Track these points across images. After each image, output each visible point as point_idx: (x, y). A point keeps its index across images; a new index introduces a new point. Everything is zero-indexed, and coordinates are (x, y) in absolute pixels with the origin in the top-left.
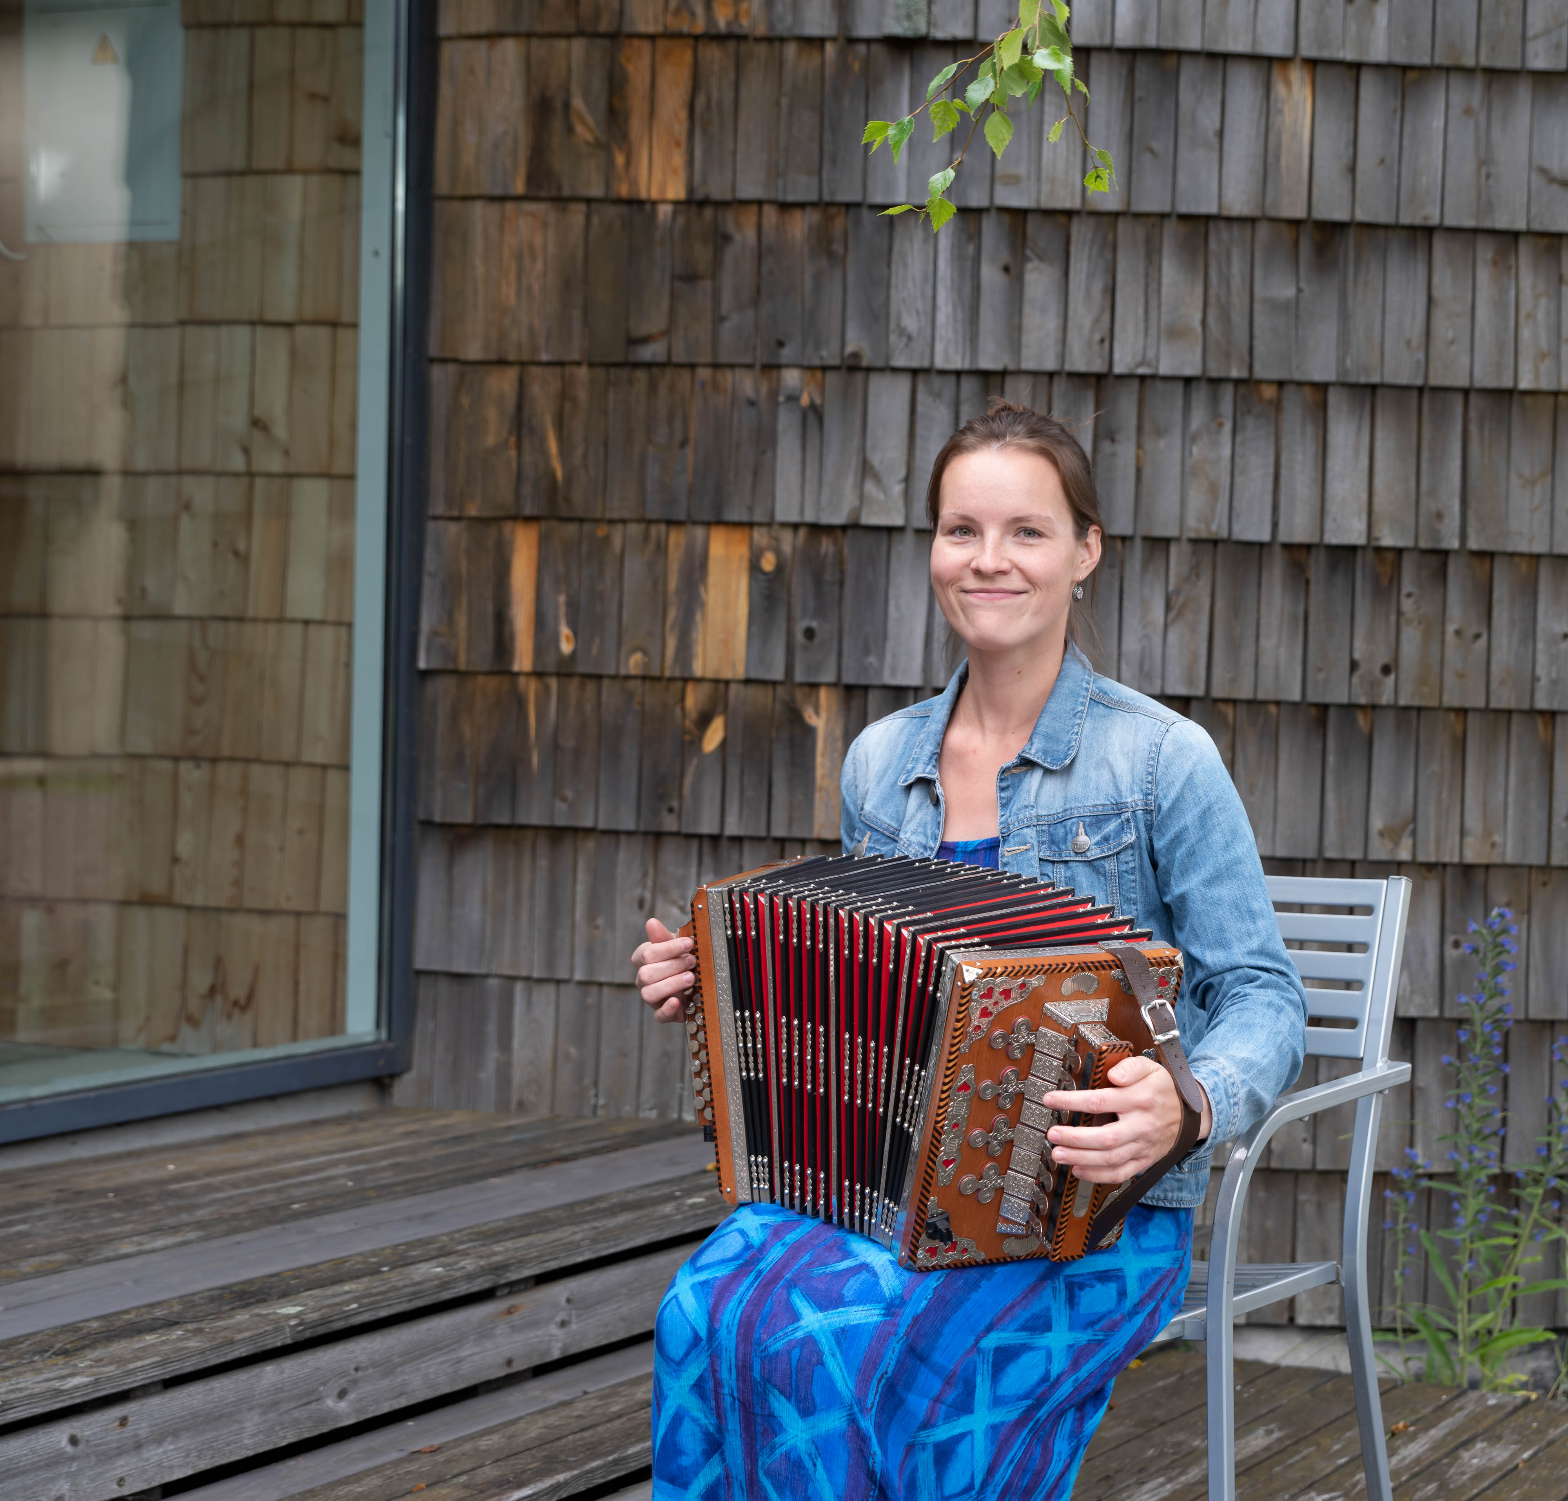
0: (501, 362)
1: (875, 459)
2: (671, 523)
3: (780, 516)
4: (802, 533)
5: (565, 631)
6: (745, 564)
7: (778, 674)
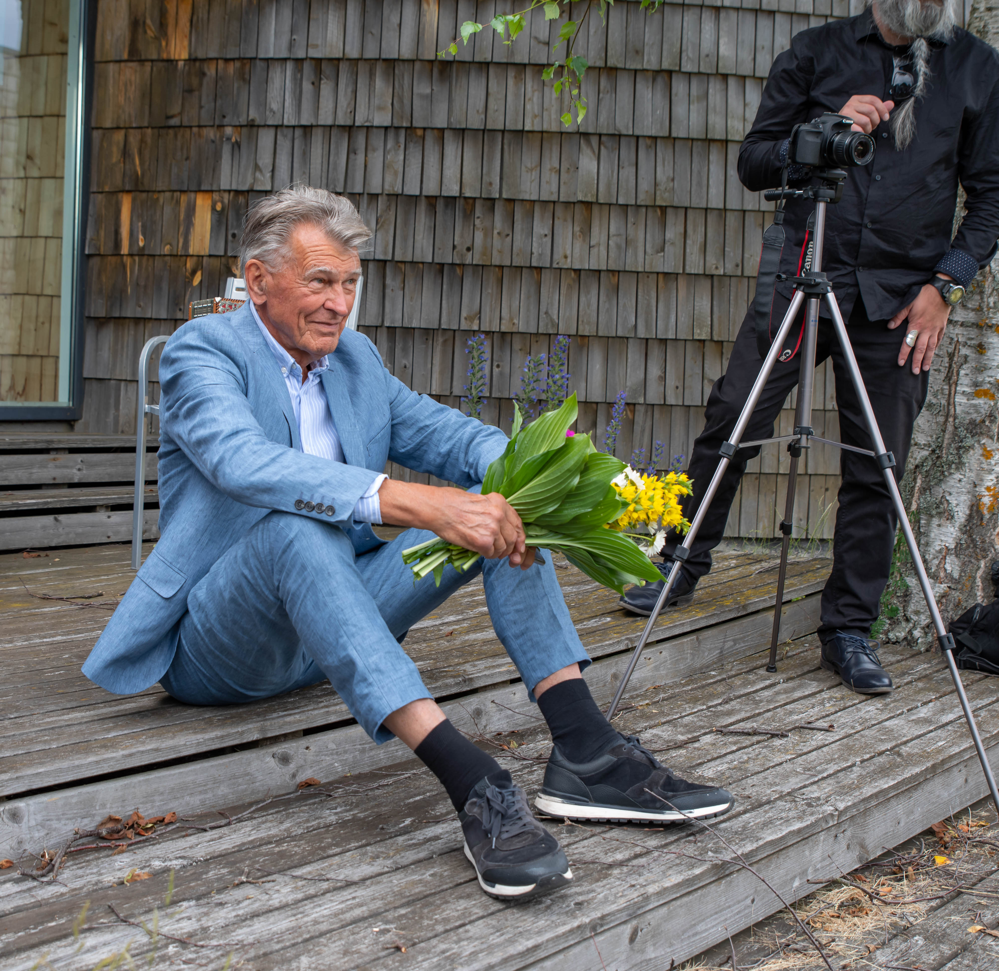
0: (118, 128)
1: (260, 163)
2: (182, 191)
3: (222, 187)
4: (232, 194)
5: (141, 237)
6: (210, 208)
7: (222, 253)
